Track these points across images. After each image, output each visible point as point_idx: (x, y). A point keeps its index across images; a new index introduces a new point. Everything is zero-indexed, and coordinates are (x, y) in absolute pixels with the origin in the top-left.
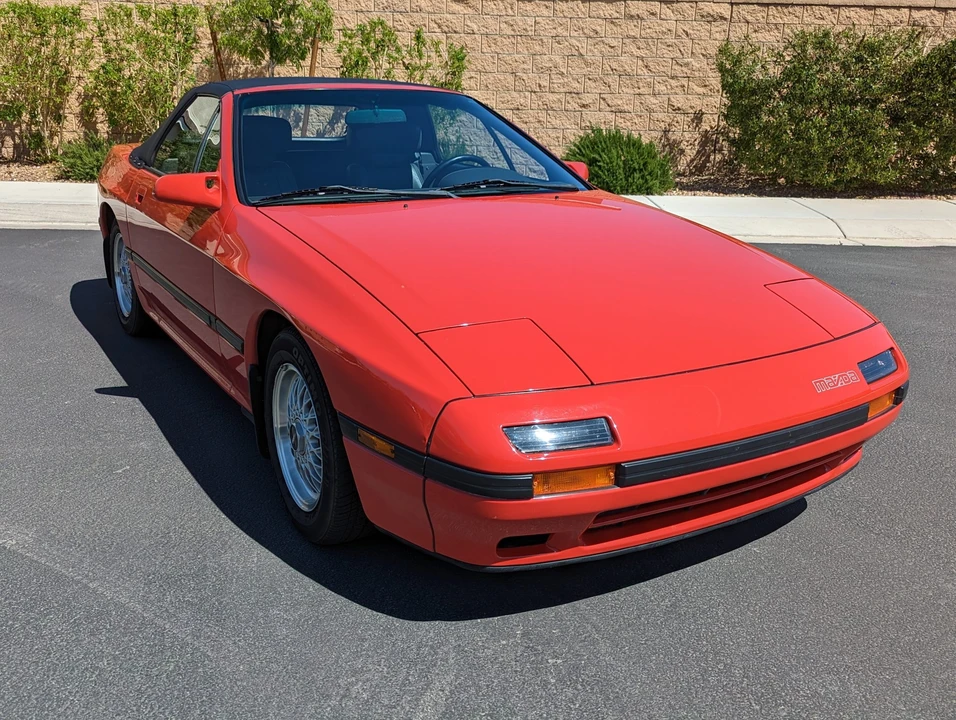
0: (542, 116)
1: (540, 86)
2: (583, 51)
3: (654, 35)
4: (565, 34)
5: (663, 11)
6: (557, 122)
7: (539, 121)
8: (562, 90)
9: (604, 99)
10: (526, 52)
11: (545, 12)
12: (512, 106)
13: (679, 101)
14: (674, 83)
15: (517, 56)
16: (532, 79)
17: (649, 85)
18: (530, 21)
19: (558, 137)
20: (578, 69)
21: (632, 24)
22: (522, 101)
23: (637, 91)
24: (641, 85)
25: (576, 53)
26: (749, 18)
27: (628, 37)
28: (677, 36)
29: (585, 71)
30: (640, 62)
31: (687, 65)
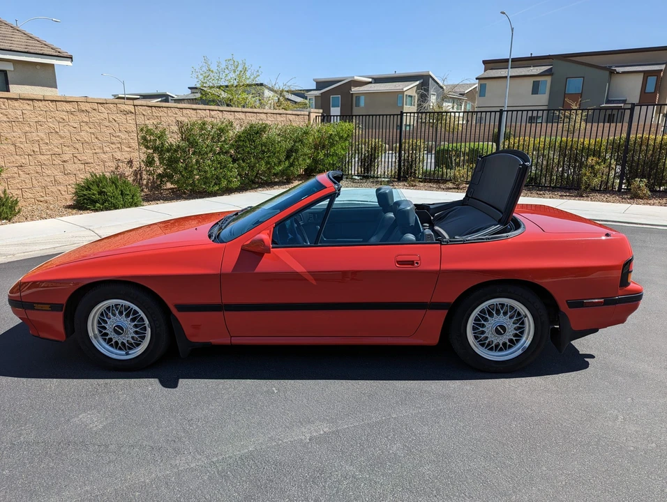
0: (39, 169)
1: (34, 151)
2: (57, 130)
3: (97, 121)
4: (44, 120)
5: (100, 108)
6: (49, 172)
7: (37, 173)
8: (49, 153)
9: (76, 157)
10: (20, 131)
11: (28, 107)
12: (17, 165)
13: (118, 155)
14: (113, 146)
15: (14, 134)
16: (27, 147)
17: (100, 147)
18: (19, 113)
19: (51, 181)
20: (56, 141)
21: (83, 115)
22: (24, 161)
23: (94, 151)
24: (96, 148)
25: (54, 131)
26: (144, 113)
27: (83, 122)
28: (110, 121)
29: (61, 141)
30: (93, 136)
31: (118, 136)
